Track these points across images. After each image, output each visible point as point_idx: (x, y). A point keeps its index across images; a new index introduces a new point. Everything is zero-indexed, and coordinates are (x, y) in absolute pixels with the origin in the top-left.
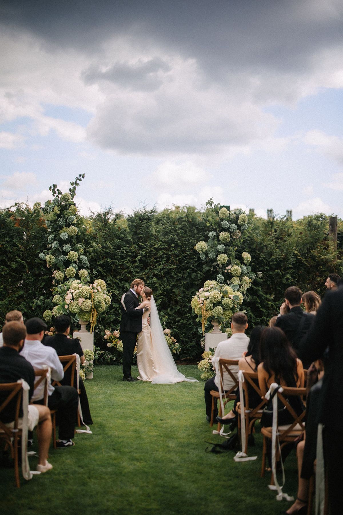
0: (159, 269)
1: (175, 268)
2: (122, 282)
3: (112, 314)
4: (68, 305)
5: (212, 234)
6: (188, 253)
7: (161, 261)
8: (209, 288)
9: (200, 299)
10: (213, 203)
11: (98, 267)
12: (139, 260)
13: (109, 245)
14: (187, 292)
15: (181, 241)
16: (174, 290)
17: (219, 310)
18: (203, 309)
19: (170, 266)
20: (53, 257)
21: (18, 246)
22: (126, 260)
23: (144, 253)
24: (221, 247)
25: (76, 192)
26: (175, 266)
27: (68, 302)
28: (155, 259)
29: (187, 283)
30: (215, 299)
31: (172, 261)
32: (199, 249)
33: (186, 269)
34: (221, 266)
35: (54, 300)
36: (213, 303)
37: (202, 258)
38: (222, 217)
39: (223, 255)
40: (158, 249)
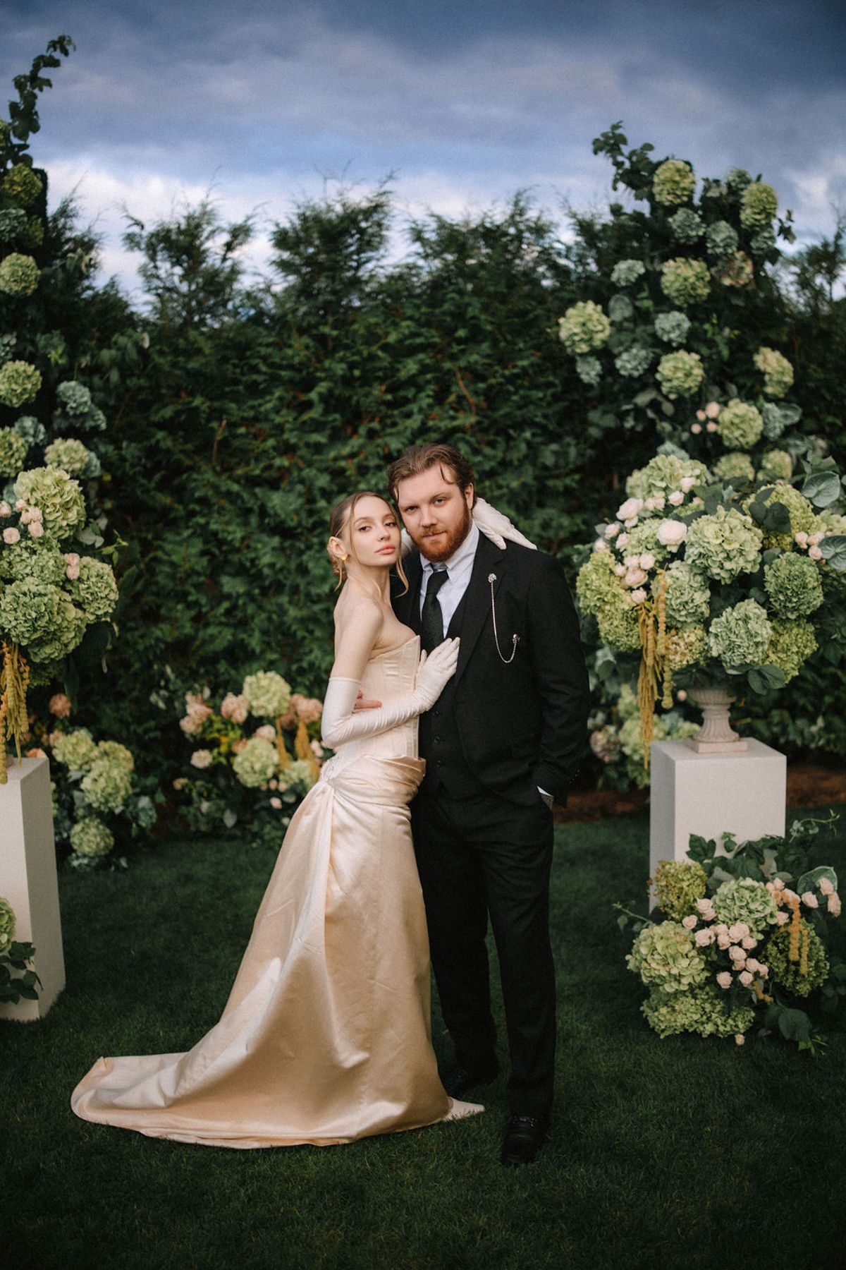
0: (408, 433)
1: (472, 426)
2: (257, 490)
3: (221, 624)
5: (630, 269)
6: (525, 363)
7: (414, 399)
8: (676, 498)
9: (630, 561)
10: (625, 141)
11: (154, 436)
12: (322, 397)
15: (493, 314)
17: (752, 625)
18: (650, 622)
19: (453, 418)
22: (270, 401)
23: (340, 369)
24: (671, 324)
26: (472, 420)
28: (387, 391)
29: (524, 485)
30: (728, 558)
31: (461, 398)
32: (575, 334)
33: (517, 428)
36: (713, 585)
37: (588, 374)
38: (665, 198)
39: (682, 354)
40: (401, 351)
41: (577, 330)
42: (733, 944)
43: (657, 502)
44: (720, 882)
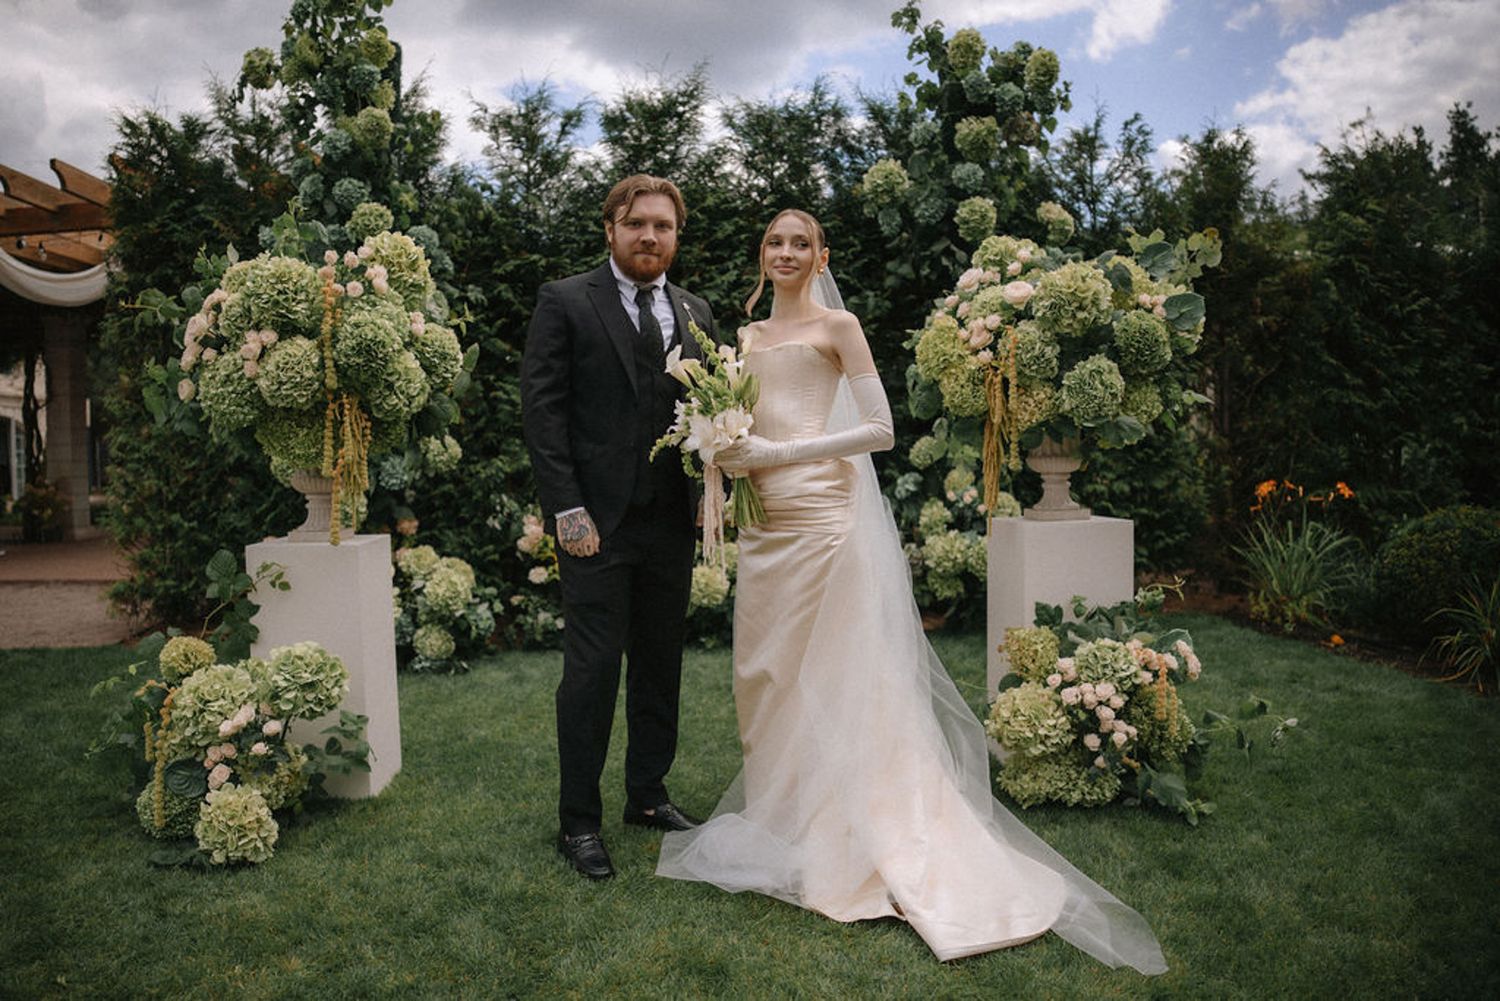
0: (725, 287)
5: (926, 129)
7: (730, 258)
8: (1012, 268)
9: (975, 324)
10: (920, 16)
17: (1103, 377)
18: (998, 380)
32: (879, 185)
36: (1061, 339)
37: (889, 225)
39: (977, 200)
41: (879, 182)
42: (1100, 703)
43: (993, 275)
44: (1075, 645)
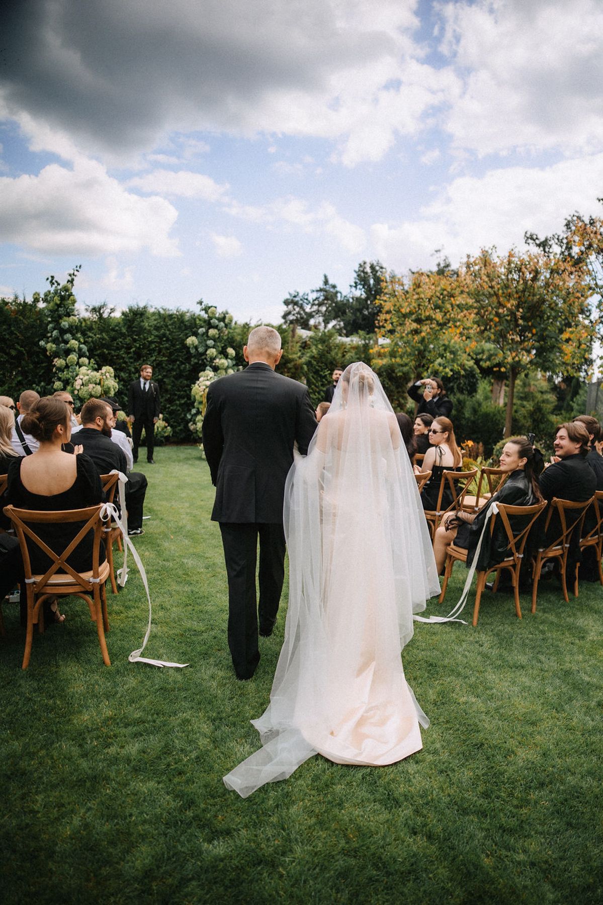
4: (78, 390)
6: (179, 347)
8: (209, 378)
9: (201, 387)
10: (203, 303)
12: (133, 351)
13: (106, 337)
14: (176, 382)
15: (171, 335)
16: (165, 380)
20: (54, 346)
21: (16, 334)
23: (138, 345)
24: (210, 342)
25: (74, 282)
26: (166, 358)
27: (78, 387)
28: (148, 351)
29: (177, 374)
31: (164, 354)
33: (175, 361)
34: (209, 359)
35: (55, 387)
37: (192, 351)
38: (211, 315)
39: (212, 349)
40: (151, 342)
41: (190, 342)
43: (206, 378)
